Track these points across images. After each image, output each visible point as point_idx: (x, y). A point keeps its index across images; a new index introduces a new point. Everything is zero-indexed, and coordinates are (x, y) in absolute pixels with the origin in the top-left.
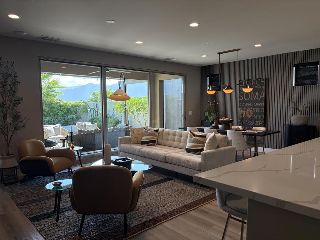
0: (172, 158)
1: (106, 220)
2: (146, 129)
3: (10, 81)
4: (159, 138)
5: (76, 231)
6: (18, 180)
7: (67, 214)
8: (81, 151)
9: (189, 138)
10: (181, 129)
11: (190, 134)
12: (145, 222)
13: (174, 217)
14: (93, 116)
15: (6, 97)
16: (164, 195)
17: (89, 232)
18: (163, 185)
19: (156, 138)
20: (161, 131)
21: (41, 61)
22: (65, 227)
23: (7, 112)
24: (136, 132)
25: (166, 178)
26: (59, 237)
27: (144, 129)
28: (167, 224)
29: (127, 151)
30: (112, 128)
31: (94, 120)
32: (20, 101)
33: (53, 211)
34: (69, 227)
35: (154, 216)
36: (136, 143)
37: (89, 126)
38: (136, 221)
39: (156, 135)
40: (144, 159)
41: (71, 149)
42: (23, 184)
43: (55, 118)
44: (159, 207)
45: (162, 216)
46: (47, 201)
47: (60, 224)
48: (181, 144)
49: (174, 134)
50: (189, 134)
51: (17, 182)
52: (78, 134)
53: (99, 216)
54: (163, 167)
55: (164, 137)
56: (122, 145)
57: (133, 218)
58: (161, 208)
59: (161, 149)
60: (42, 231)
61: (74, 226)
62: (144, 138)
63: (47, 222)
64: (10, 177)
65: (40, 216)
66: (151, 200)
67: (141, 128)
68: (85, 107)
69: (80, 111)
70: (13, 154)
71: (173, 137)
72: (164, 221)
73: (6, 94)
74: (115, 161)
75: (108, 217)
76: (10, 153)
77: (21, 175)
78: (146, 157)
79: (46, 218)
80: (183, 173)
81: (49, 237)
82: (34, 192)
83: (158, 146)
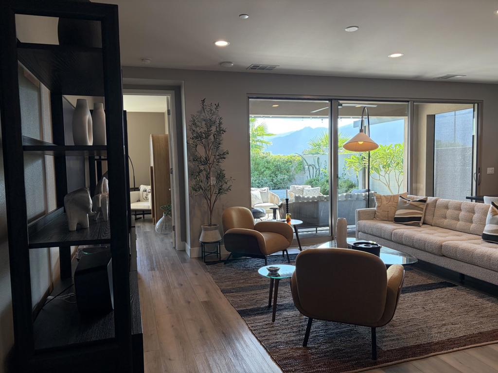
0: (456, 249)
1: (341, 333)
2: (402, 198)
3: (214, 129)
4: (427, 214)
5: (300, 340)
6: (221, 259)
7: (286, 313)
8: (301, 226)
9: (489, 216)
10: (470, 200)
11: (492, 208)
12: (407, 348)
13: (460, 348)
14: (313, 176)
15: (209, 151)
16: (439, 310)
17: (317, 344)
18: (436, 293)
19: (422, 214)
20: (431, 201)
21: (250, 100)
22: (285, 331)
23: (210, 170)
24: (385, 202)
25: (441, 283)
26: (277, 342)
27: (400, 198)
28: (448, 359)
29: (370, 232)
30: (345, 194)
31: (314, 183)
32: (225, 156)
33: (266, 307)
34: (290, 332)
35: (423, 340)
36: (385, 219)
37: (309, 191)
38: (390, 343)
39: (423, 209)
40: (401, 246)
41: (286, 222)
42: (227, 265)
43: (260, 178)
44: (431, 328)
45: (437, 343)
46: (258, 292)
47: (277, 325)
48: (473, 226)
49: (458, 208)
50: (490, 209)
51: (221, 261)
52: (294, 201)
53: (331, 325)
54: (436, 263)
55: (438, 212)
56: (361, 221)
57: (386, 337)
58: (435, 330)
59: (432, 232)
60: (255, 330)
61: (296, 332)
62: (400, 213)
63: (261, 319)
64: (213, 254)
65: (251, 310)
66: (416, 314)
67: (394, 196)
68: (301, 163)
69: (293, 169)
70: (216, 225)
71: (457, 212)
72: (441, 352)
73: (210, 146)
74: (353, 245)
75: (345, 327)
76: (212, 224)
77: (224, 253)
78: (404, 243)
79: (258, 314)
80: (477, 278)
81: (265, 340)
82: (242, 278)
83: (424, 228)
